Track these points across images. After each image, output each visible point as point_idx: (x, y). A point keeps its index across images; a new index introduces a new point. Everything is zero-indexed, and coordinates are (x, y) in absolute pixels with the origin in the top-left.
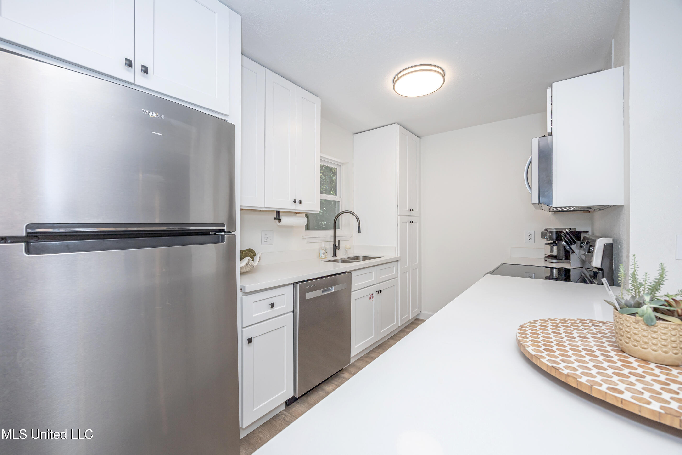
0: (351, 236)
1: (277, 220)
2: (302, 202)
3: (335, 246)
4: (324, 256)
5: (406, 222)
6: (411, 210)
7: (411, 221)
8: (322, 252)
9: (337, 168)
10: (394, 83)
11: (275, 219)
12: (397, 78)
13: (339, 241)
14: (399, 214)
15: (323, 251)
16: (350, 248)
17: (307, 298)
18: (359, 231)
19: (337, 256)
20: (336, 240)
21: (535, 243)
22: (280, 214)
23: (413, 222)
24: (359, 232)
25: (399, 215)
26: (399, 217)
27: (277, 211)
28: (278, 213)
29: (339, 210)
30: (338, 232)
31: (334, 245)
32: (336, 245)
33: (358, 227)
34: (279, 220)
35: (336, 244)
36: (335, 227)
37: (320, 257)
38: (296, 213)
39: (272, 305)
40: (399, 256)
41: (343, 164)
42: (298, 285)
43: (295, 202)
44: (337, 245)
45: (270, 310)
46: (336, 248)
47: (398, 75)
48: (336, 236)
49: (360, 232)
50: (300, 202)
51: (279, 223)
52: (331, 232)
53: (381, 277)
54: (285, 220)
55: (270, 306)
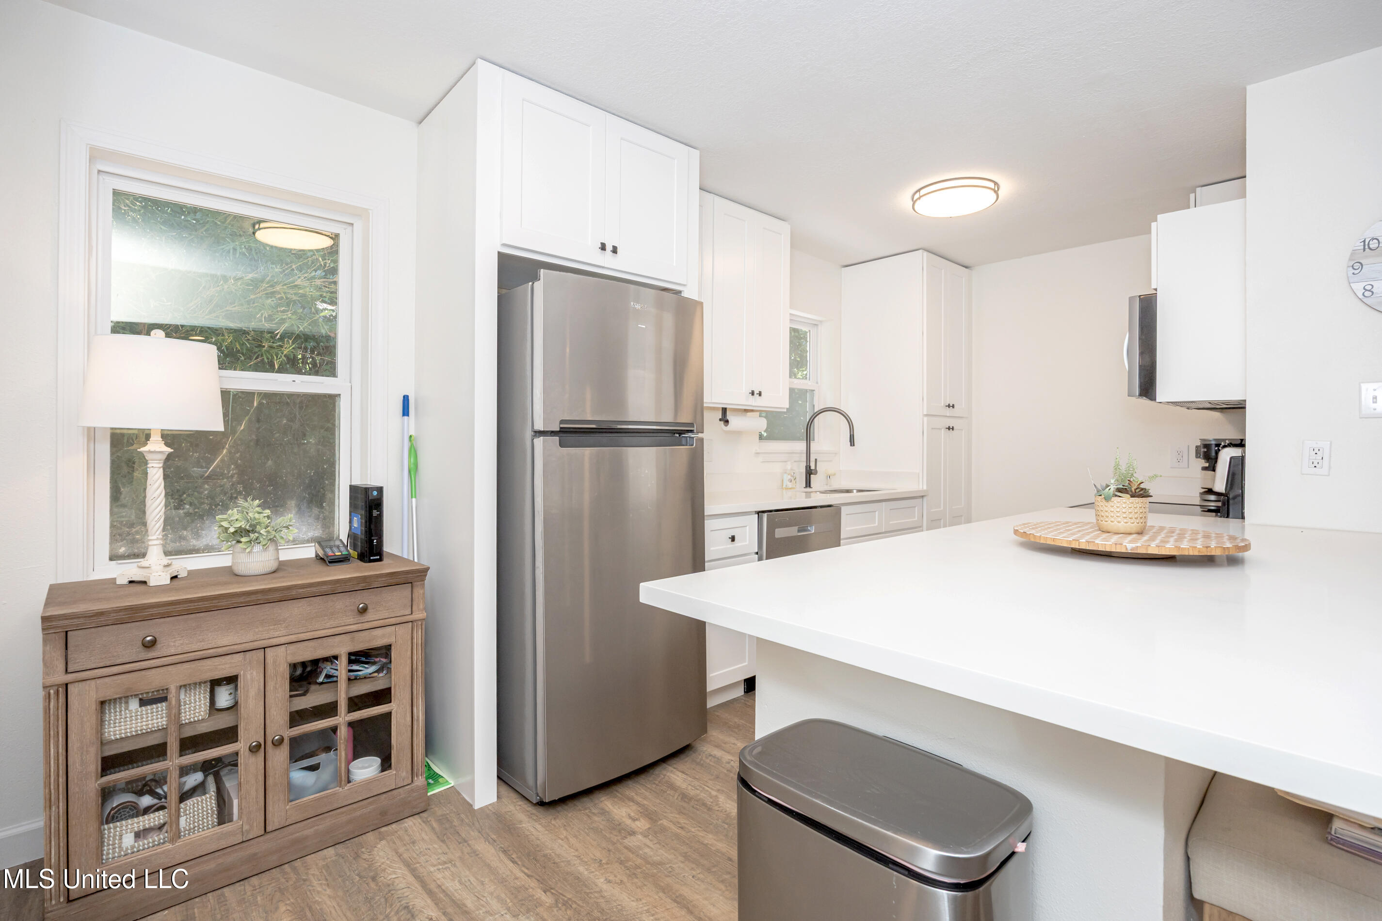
0: (836, 453)
1: (723, 422)
2: (763, 394)
3: (808, 469)
4: (790, 485)
5: (940, 429)
6: (949, 406)
7: (949, 427)
8: (787, 477)
9: (810, 331)
10: (914, 203)
11: (720, 420)
12: (917, 196)
13: (816, 460)
14: (925, 413)
15: (789, 477)
16: (834, 475)
17: (777, 536)
18: (852, 442)
19: (812, 486)
20: (811, 460)
21: (1188, 467)
22: (728, 413)
23: (953, 429)
24: (851, 445)
25: (927, 415)
26: (926, 419)
27: (723, 408)
28: (724, 410)
29: (814, 406)
30: (813, 446)
31: (806, 467)
32: (810, 467)
33: (850, 436)
34: (727, 422)
35: (811, 465)
36: (808, 437)
37: (784, 486)
38: (746, 411)
39: (733, 539)
40: (925, 488)
41: (821, 322)
42: (765, 515)
43: (753, 393)
44: (813, 467)
45: (730, 545)
46: (810, 472)
47: (919, 190)
48: (811, 452)
49: (854, 445)
50: (760, 394)
51: (726, 426)
52: (801, 446)
53: (891, 523)
54: (735, 421)
55: (731, 540)
